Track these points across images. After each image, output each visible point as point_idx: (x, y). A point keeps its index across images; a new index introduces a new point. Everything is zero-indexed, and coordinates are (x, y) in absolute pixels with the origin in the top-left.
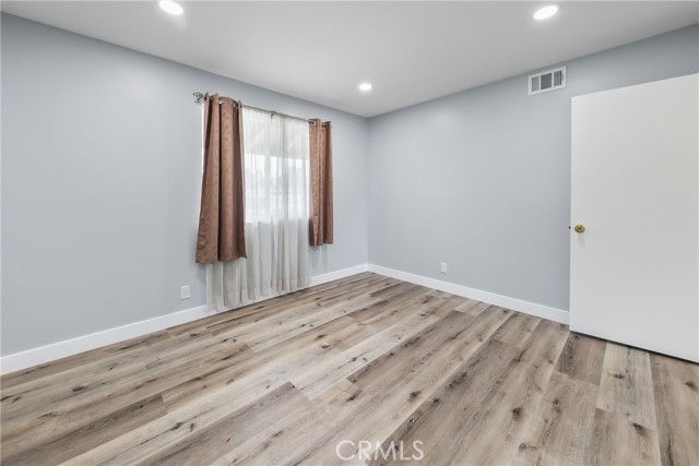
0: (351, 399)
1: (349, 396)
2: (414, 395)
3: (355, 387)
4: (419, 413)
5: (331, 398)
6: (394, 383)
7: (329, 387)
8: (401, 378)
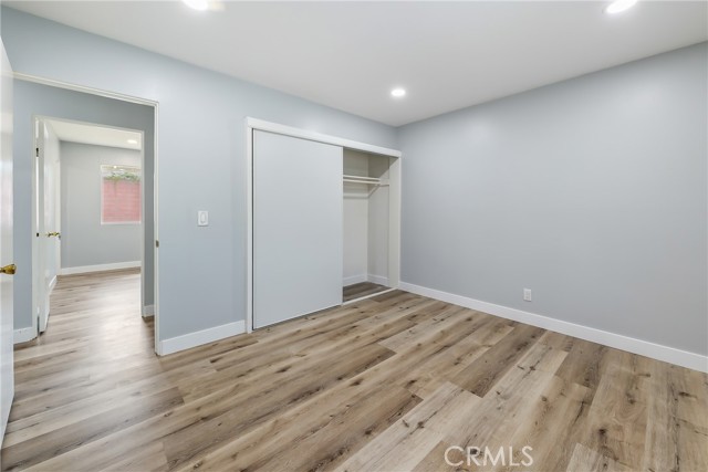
0: (413, 381)
1: (415, 384)
2: (357, 383)
3: (412, 391)
4: (358, 372)
5: (431, 383)
6: (373, 393)
7: (437, 391)
8: (365, 398)
